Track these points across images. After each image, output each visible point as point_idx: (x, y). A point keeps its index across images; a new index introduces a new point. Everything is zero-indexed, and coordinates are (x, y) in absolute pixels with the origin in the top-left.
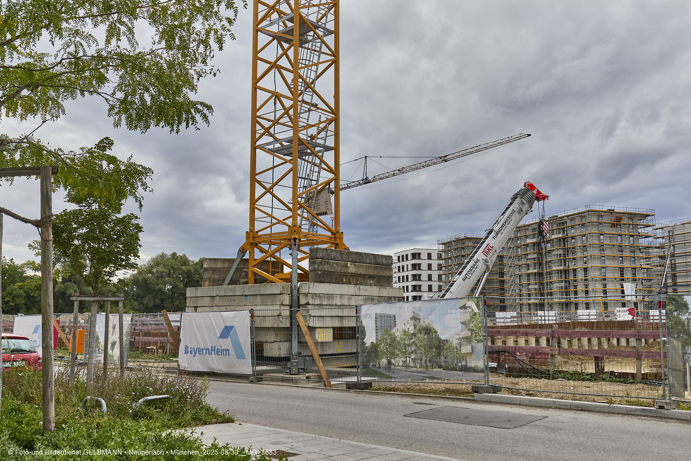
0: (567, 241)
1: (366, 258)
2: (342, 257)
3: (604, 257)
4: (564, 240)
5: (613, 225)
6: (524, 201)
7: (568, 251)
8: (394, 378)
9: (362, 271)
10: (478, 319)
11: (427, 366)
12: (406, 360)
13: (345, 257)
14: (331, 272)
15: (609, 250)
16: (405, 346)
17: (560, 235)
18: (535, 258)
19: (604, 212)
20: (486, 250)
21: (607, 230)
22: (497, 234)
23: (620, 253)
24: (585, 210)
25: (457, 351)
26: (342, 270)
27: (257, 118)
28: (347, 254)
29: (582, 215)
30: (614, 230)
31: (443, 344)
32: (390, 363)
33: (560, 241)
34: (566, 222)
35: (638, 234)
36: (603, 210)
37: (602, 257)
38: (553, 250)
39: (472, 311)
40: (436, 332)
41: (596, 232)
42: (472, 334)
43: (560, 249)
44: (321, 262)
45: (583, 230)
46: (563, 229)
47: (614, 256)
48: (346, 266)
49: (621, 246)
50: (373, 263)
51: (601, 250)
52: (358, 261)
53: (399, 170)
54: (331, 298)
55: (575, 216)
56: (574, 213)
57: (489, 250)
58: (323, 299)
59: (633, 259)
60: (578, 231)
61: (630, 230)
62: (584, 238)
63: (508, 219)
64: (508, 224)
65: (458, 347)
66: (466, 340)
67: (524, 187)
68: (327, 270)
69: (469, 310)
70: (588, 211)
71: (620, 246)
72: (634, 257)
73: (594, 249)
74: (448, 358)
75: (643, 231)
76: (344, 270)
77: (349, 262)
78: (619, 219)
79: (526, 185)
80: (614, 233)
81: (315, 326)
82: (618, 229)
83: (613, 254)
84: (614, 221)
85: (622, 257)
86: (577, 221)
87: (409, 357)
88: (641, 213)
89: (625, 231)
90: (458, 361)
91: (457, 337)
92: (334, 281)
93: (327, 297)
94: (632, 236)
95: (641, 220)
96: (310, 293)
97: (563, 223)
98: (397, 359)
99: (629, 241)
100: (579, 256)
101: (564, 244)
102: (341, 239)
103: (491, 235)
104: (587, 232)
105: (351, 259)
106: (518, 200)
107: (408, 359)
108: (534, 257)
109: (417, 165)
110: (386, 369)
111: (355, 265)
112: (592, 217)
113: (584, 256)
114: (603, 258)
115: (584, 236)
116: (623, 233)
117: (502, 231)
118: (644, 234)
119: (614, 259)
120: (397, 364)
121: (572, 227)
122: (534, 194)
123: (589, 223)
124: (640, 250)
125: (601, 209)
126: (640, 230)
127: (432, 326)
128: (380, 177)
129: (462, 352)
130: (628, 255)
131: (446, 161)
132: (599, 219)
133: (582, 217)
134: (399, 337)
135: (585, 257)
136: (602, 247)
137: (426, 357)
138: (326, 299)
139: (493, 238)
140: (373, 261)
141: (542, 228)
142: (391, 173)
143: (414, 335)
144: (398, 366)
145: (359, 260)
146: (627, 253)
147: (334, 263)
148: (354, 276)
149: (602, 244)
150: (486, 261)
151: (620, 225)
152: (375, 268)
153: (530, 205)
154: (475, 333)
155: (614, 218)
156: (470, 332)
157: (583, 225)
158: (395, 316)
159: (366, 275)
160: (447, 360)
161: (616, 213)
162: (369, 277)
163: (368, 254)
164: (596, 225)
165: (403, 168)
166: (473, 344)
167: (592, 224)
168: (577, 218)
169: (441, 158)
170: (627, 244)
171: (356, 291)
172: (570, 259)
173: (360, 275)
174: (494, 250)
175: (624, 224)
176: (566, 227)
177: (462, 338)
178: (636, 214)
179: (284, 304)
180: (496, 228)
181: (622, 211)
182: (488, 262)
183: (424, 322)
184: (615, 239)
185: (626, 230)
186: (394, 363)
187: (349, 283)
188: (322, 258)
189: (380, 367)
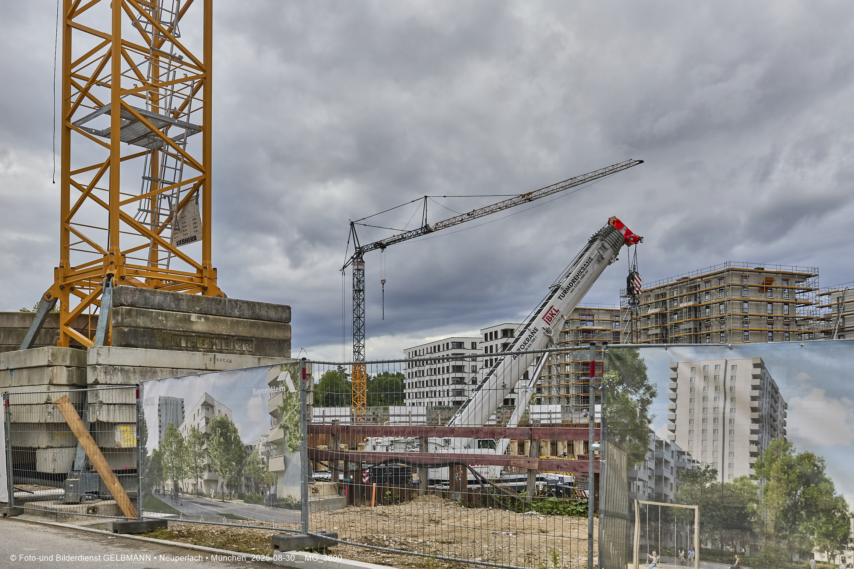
0: (700, 311)
1: (232, 308)
2: (177, 305)
3: (747, 331)
4: (696, 309)
5: (762, 289)
6: (606, 245)
7: (700, 325)
8: (183, 515)
9: (223, 329)
10: (295, 406)
11: (223, 493)
12: (197, 482)
13: (184, 305)
14: (152, 329)
15: (755, 322)
16: (195, 456)
17: (691, 303)
18: (657, 334)
19: (750, 271)
20: (548, 315)
21: (753, 296)
22: (565, 292)
23: (770, 326)
24: (723, 269)
25: (263, 468)
26: (178, 327)
27: (72, 78)
28: (189, 300)
29: (720, 276)
30: (763, 296)
31: (246, 453)
32: (176, 485)
33: (690, 311)
34: (699, 285)
35: (794, 301)
36: (749, 268)
37: (745, 331)
38: (681, 323)
39: (287, 390)
40: (235, 431)
41: (738, 298)
42: (285, 434)
43: (689, 321)
44: (129, 313)
45: (722, 297)
46: (695, 294)
47: (761, 331)
48: (188, 320)
49: (772, 318)
50: (247, 316)
51: (743, 323)
52: (214, 312)
53: (468, 214)
54: (149, 374)
55: (711, 277)
56: (709, 273)
57: (552, 315)
58: (131, 375)
59: (787, 334)
60: (714, 297)
61: (785, 295)
62: (722, 307)
63: (582, 270)
64: (582, 278)
65: (265, 460)
66: (275, 446)
67: (607, 225)
68: (142, 325)
69: (282, 388)
70: (728, 271)
71: (769, 317)
72: (789, 332)
73: (734, 321)
74: (251, 481)
75: (802, 297)
76: (181, 327)
77: (195, 313)
78: (769, 281)
79: (611, 222)
80: (762, 299)
81: (111, 420)
82: (769, 294)
83: (760, 328)
84: (763, 284)
85: (772, 332)
86: (713, 284)
87: (201, 478)
88: (801, 272)
89: (777, 297)
90: (266, 486)
91: (265, 440)
92: (159, 344)
93: (141, 372)
94: (786, 304)
95: (799, 282)
96: (100, 365)
97: (696, 287)
98: (186, 480)
99: (783, 311)
100: (714, 330)
101: (696, 314)
102: (213, 279)
103: (556, 294)
104: (726, 299)
105: (197, 309)
106: (597, 243)
107: (199, 480)
108: (657, 332)
109: (492, 207)
110: (172, 497)
111: (206, 319)
112: (734, 279)
113: (722, 330)
114: (746, 333)
115: (721, 303)
116: (775, 300)
117: (572, 288)
118: (803, 301)
119: (760, 335)
120: (185, 490)
121: (707, 292)
122: (621, 234)
123: (729, 286)
124: (796, 322)
125: (746, 268)
126: (797, 296)
127: (230, 420)
128: (444, 224)
129: (271, 469)
130: (780, 329)
131: (530, 200)
132: (742, 281)
133: (721, 279)
134: (187, 440)
135: (722, 332)
136: (745, 318)
137: (224, 477)
138: (137, 376)
139: (559, 297)
140: (247, 313)
141: (633, 284)
142: (458, 218)
143: (207, 435)
144: (187, 493)
145: (217, 310)
146: (778, 327)
147: (159, 314)
148: (204, 337)
149: (745, 314)
150: (548, 331)
151: (771, 289)
152: (252, 325)
153: (615, 251)
154: (290, 433)
155: (763, 280)
156: (282, 431)
157: (721, 289)
158: (183, 402)
159: (233, 336)
160: (249, 483)
161: (766, 272)
162: (238, 340)
163: (237, 300)
164: (738, 289)
165: (474, 211)
166: (287, 455)
167: (732, 288)
168: (713, 280)
169: (523, 196)
170: (780, 315)
171: (208, 362)
172: (703, 334)
173: (219, 336)
174: (559, 316)
175: (776, 288)
176: (699, 292)
177: (272, 442)
178: (792, 274)
179: (55, 382)
180: (565, 285)
181: (775, 270)
182: (551, 332)
183: (219, 411)
184: (763, 308)
185: (779, 296)
186: (182, 488)
187: (195, 349)
188: (132, 305)
189: (164, 495)
